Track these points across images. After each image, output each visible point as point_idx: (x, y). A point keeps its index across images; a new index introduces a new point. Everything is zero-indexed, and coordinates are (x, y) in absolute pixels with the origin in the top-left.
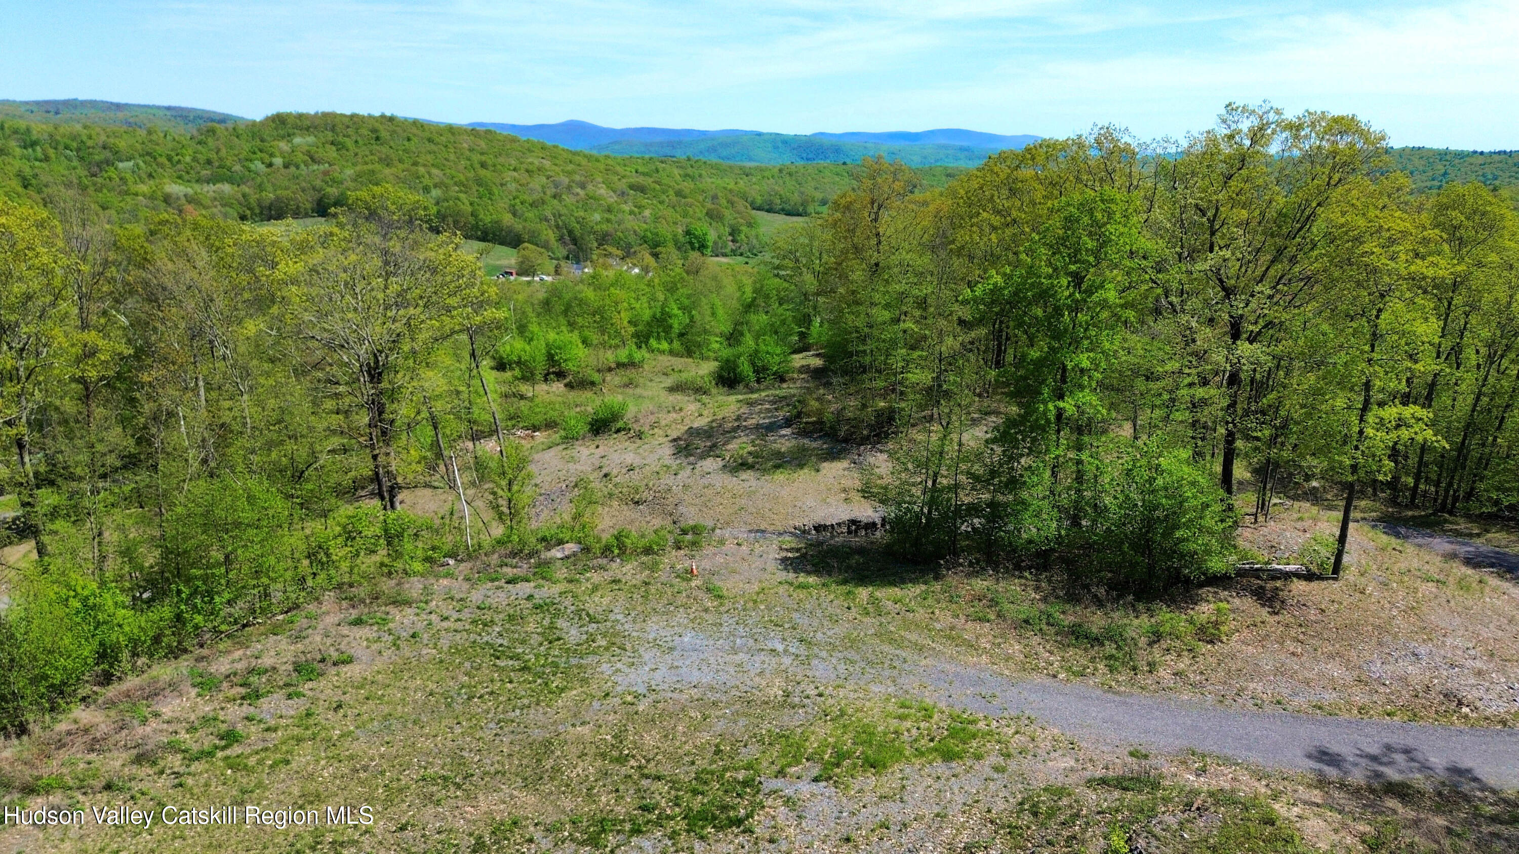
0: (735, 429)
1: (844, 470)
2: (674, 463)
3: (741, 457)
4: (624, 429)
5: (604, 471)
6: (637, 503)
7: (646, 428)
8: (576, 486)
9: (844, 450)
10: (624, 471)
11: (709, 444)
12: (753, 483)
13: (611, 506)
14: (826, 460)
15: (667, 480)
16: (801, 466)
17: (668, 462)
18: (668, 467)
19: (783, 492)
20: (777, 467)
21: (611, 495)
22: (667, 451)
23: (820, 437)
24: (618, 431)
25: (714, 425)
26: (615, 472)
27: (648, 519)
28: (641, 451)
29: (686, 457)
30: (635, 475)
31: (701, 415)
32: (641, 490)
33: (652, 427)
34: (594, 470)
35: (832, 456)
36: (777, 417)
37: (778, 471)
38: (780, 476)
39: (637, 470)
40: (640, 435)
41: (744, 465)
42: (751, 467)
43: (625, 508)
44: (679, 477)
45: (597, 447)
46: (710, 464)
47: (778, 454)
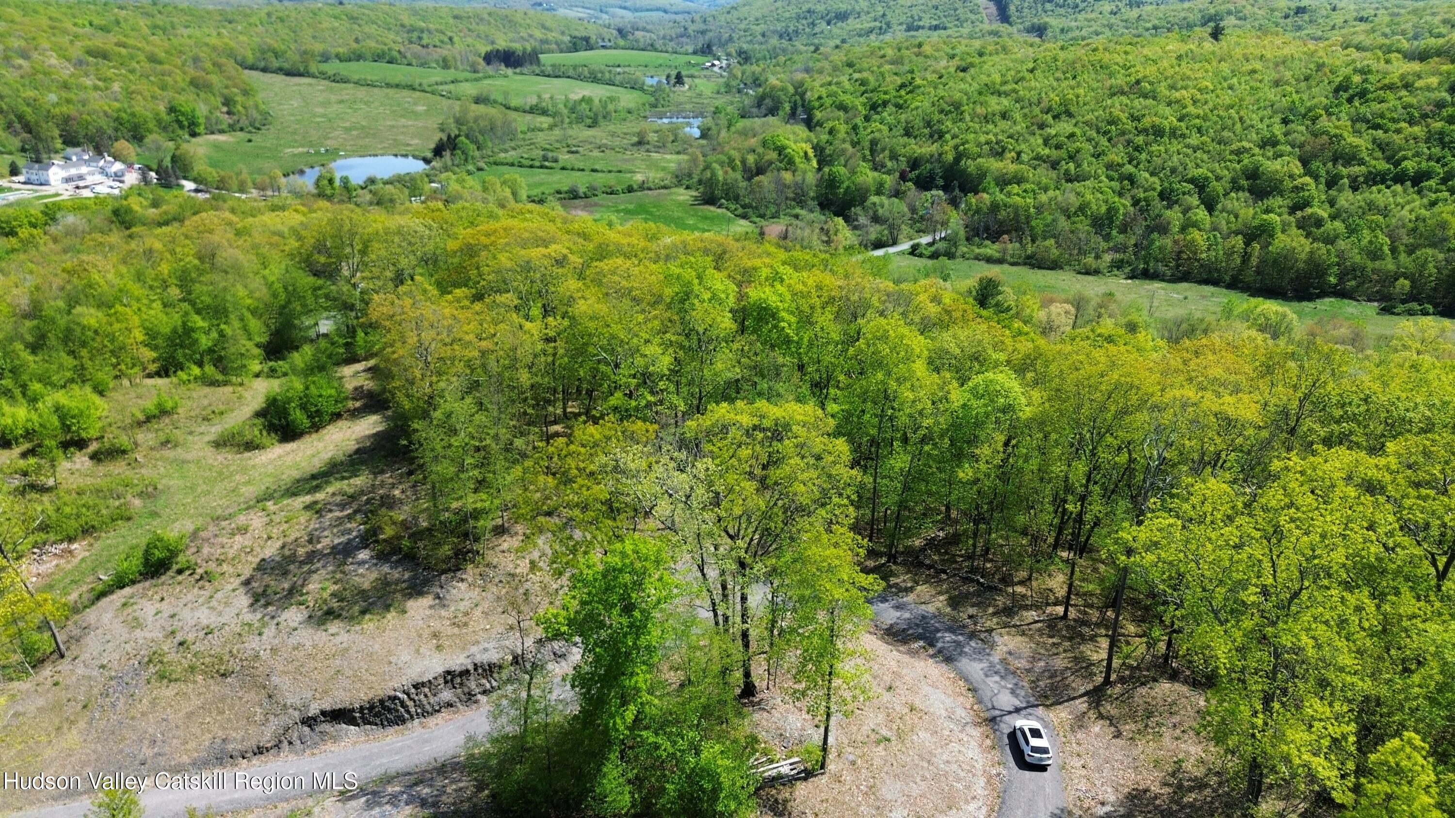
0: (311, 557)
1: (431, 607)
2: (254, 618)
3: (325, 601)
4: (188, 568)
5: (179, 638)
6: (223, 675)
7: (212, 566)
8: (150, 661)
9: (427, 582)
10: (201, 634)
11: (286, 585)
12: (344, 637)
13: (195, 682)
14: (410, 596)
15: (253, 643)
16: (387, 608)
17: (248, 617)
18: (250, 625)
19: (377, 646)
20: (363, 612)
21: (192, 669)
22: (243, 600)
23: (399, 562)
24: (180, 572)
25: (287, 552)
26: (190, 637)
27: (240, 694)
28: (214, 603)
29: (266, 605)
30: (215, 640)
31: (269, 538)
32: (226, 658)
33: (220, 562)
34: (166, 637)
35: (416, 590)
36: (349, 532)
37: (367, 617)
38: (369, 624)
39: (217, 633)
40: (207, 577)
41: (330, 614)
42: (338, 616)
43: (212, 681)
44: (264, 637)
45: (162, 599)
46: (293, 616)
47: (363, 594)
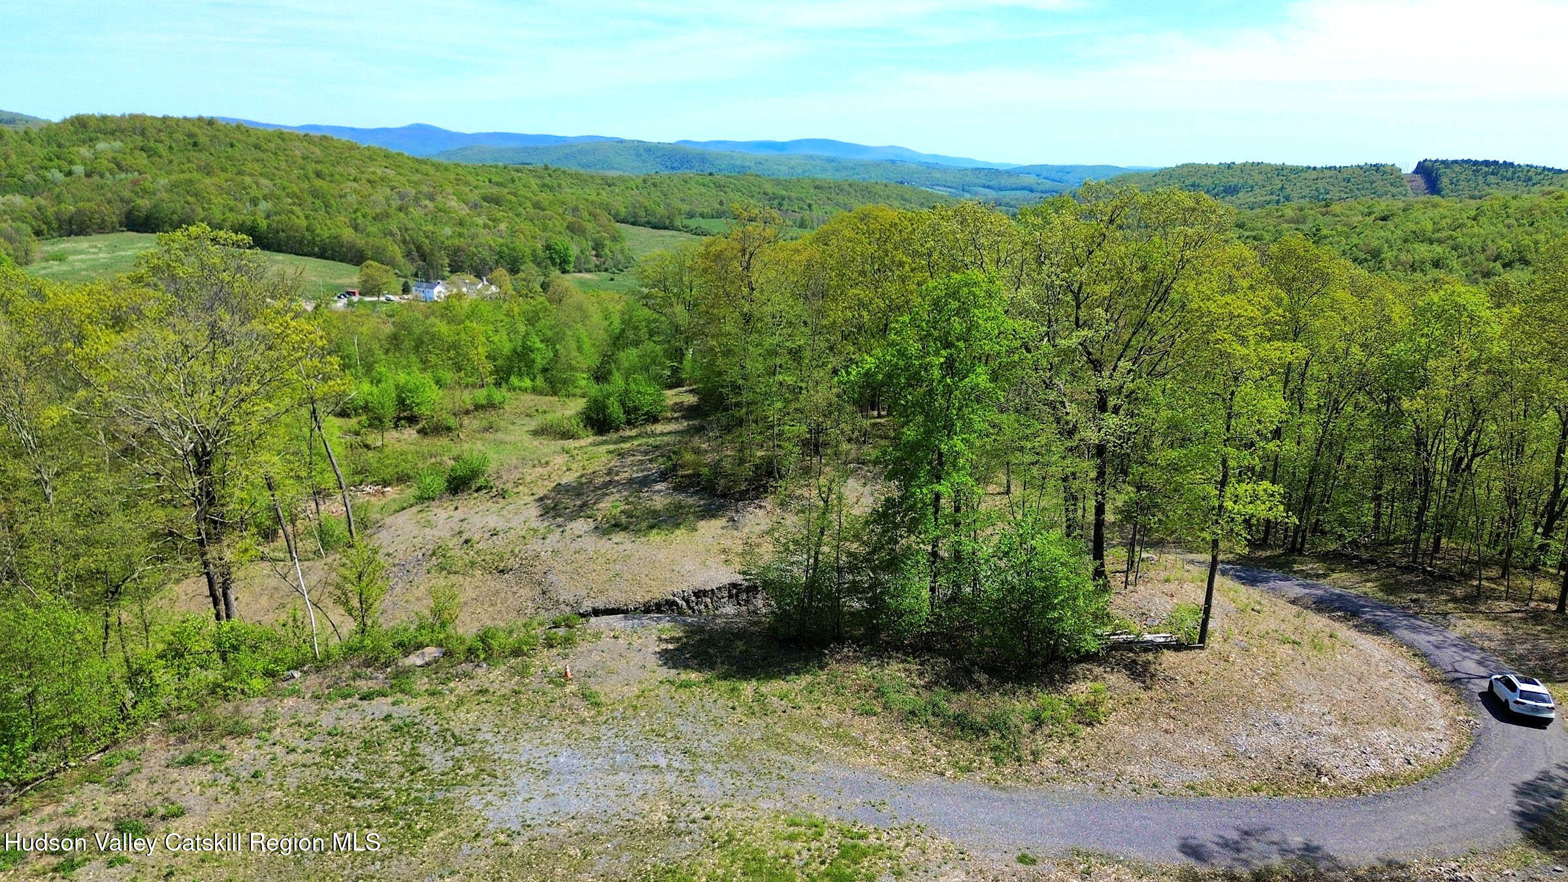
0: (606, 485)
1: (723, 528)
2: (542, 526)
3: (614, 517)
4: (486, 487)
5: (465, 536)
6: (502, 571)
7: (509, 486)
8: (434, 554)
9: (721, 507)
10: (487, 536)
11: (578, 503)
12: (629, 546)
13: (473, 576)
14: (703, 518)
15: (535, 545)
16: (678, 526)
17: (535, 524)
18: (535, 531)
19: (660, 556)
20: (652, 527)
21: (473, 564)
22: (534, 511)
23: (696, 493)
24: (478, 490)
25: (584, 480)
26: (476, 537)
27: (514, 589)
28: (504, 512)
29: (554, 518)
30: (499, 541)
31: (569, 470)
32: (506, 556)
33: (517, 485)
34: (453, 536)
35: (709, 513)
36: (649, 470)
37: (655, 531)
38: (655, 537)
39: (501, 535)
40: (503, 494)
41: (617, 526)
42: (625, 528)
43: (490, 577)
44: (547, 541)
45: (456, 508)
46: (580, 526)
47: (655, 513)
